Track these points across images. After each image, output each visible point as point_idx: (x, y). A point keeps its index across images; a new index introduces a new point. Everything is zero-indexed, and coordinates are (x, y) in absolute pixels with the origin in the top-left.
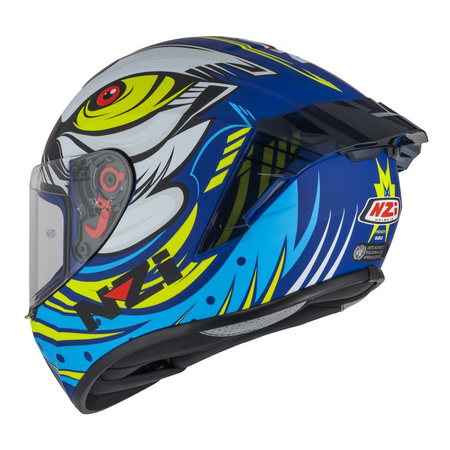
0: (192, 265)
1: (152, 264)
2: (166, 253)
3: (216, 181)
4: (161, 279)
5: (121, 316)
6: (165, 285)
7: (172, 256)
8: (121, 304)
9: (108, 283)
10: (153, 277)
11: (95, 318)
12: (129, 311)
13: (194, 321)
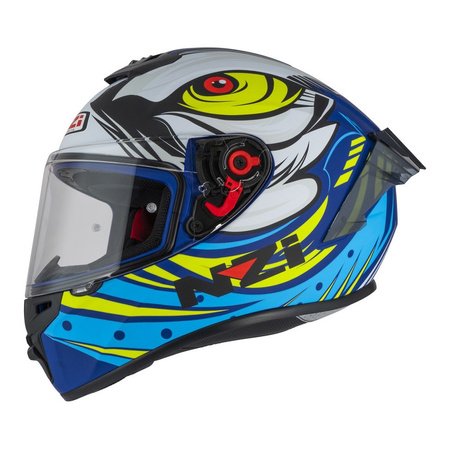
0: (316, 251)
1: (279, 246)
2: (295, 238)
3: (344, 179)
4: (285, 261)
5: (231, 295)
6: (287, 268)
7: (300, 241)
8: (236, 283)
9: (227, 261)
10: (278, 258)
11: (197, 295)
12: (242, 290)
13: (300, 304)
